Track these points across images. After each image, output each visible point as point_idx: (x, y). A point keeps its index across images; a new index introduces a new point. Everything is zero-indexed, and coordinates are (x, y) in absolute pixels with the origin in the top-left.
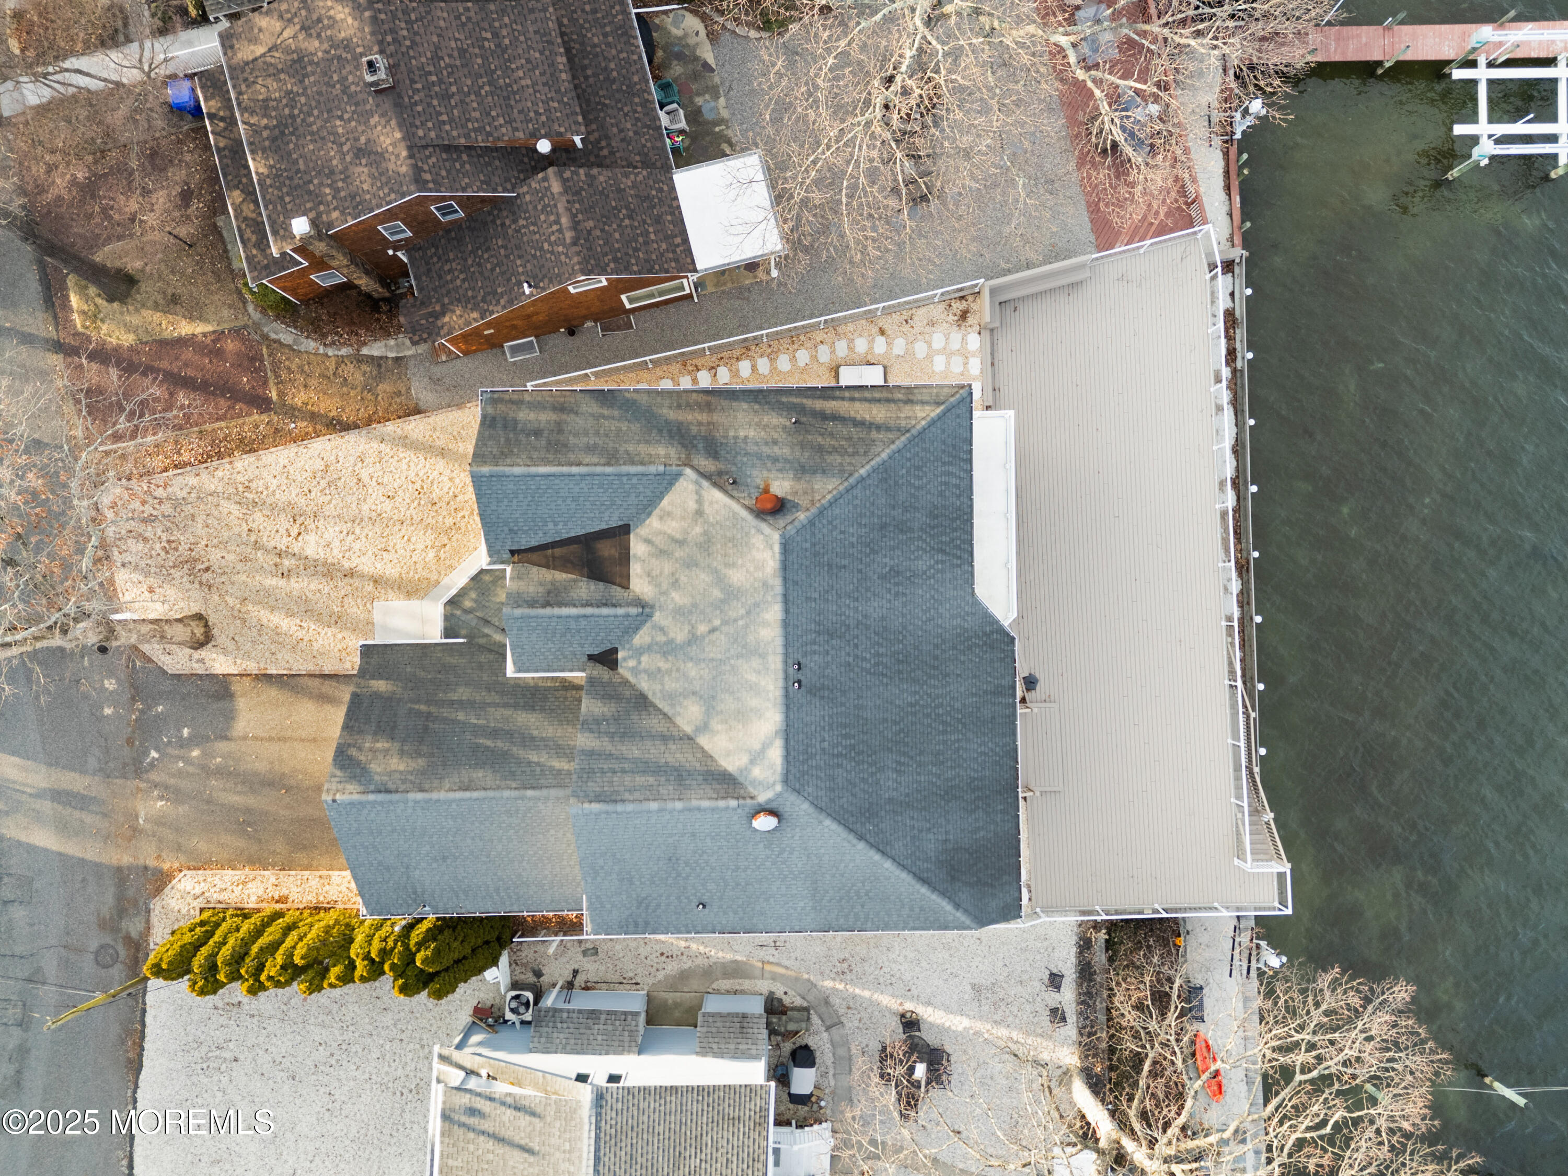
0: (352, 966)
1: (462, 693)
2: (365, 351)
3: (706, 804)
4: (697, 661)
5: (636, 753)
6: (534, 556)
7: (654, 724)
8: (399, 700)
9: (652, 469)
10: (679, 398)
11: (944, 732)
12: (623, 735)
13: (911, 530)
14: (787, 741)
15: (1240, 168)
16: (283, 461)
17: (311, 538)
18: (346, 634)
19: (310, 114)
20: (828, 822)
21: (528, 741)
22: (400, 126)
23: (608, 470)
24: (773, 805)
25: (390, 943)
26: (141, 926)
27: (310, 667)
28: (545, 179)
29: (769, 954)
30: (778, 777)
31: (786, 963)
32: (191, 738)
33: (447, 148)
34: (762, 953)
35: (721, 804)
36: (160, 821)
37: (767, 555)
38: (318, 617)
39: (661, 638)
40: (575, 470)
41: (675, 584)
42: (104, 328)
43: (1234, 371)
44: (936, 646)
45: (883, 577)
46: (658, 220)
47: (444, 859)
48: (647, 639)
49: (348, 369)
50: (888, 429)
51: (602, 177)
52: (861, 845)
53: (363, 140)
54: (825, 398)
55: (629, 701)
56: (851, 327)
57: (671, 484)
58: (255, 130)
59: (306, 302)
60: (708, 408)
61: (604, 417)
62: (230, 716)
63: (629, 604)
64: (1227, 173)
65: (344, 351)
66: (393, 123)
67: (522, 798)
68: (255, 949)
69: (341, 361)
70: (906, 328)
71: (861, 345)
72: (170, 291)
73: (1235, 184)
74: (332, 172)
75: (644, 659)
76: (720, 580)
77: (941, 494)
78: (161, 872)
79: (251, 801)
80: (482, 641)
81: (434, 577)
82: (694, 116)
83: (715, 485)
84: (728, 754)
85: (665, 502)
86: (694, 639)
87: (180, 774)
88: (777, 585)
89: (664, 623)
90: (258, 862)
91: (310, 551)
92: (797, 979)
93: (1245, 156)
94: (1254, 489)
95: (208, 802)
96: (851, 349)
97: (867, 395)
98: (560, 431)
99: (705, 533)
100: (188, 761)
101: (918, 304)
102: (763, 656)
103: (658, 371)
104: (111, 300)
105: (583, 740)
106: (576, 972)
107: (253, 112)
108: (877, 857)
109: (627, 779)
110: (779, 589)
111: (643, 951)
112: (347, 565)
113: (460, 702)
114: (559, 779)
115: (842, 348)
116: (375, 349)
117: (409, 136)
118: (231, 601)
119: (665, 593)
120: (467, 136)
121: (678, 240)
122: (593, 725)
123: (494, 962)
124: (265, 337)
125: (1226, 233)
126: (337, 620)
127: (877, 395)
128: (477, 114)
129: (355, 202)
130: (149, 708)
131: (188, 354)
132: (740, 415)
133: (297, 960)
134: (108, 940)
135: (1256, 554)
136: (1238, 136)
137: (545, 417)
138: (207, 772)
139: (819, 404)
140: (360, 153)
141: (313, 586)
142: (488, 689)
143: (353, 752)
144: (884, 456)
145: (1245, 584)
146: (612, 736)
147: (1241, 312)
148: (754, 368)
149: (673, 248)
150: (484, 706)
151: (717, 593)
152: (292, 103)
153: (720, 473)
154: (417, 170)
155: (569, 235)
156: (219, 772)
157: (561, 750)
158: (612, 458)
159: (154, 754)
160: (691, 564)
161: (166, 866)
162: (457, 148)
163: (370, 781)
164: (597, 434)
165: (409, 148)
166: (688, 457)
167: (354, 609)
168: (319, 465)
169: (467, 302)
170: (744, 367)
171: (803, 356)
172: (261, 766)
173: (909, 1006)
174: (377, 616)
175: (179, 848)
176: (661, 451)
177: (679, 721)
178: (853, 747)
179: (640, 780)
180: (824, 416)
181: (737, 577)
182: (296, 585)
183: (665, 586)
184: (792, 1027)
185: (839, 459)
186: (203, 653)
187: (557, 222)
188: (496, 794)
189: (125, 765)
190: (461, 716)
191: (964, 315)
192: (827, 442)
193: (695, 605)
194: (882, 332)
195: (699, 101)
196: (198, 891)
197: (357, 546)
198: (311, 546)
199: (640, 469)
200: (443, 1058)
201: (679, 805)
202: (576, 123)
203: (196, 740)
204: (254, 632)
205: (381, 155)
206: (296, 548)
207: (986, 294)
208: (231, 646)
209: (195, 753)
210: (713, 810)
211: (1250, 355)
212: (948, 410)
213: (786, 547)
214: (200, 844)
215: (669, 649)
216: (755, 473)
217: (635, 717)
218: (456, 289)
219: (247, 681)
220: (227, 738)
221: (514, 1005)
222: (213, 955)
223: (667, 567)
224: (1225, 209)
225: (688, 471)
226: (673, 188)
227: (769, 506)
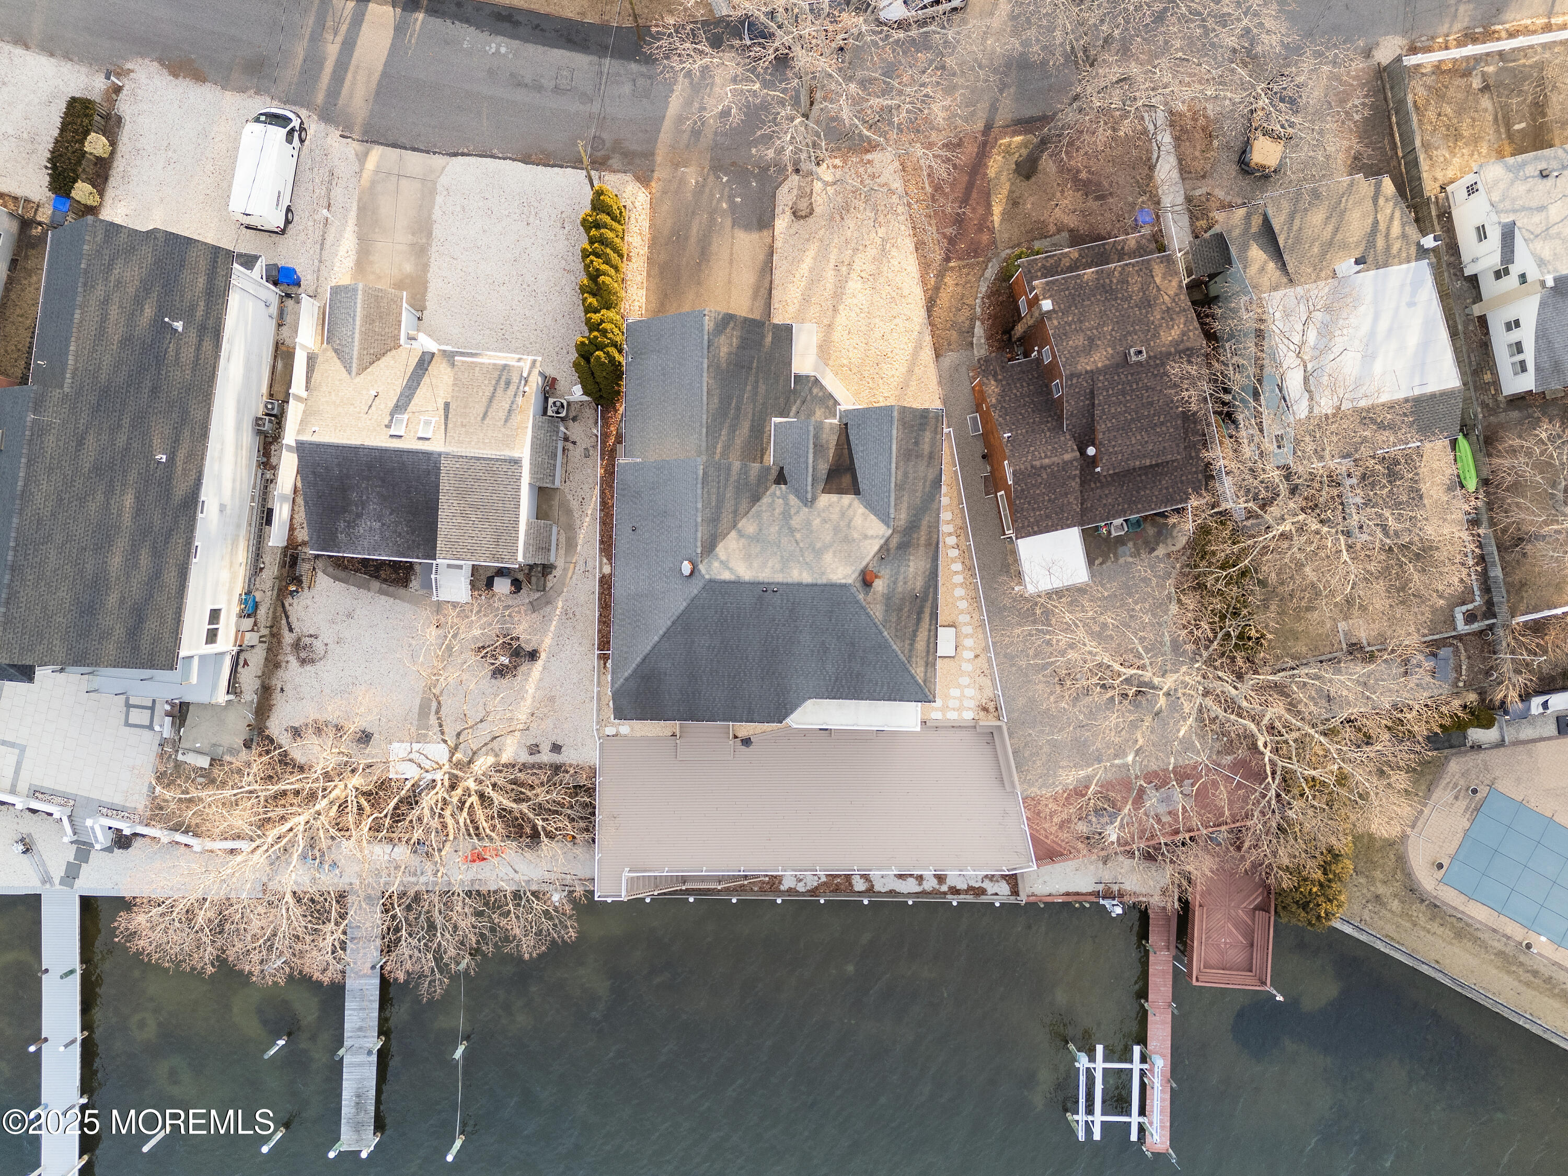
0: (596, 311)
1: (762, 388)
2: (978, 323)
3: (699, 535)
4: (779, 533)
5: (728, 496)
6: (843, 437)
7: (744, 506)
8: (759, 350)
9: (892, 511)
10: (935, 527)
11: (729, 676)
12: (738, 488)
13: (850, 661)
14: (734, 582)
15: (1080, 903)
16: (909, 269)
17: (859, 285)
18: (797, 305)
19: (1117, 310)
20: (685, 604)
21: (733, 429)
22: (1105, 366)
23: (893, 485)
24: (697, 573)
25: (610, 335)
26: (615, 167)
27: (776, 282)
28: (1073, 450)
29: (580, 567)
30: (713, 577)
31: (575, 577)
32: (734, 202)
33: (1092, 392)
34: (581, 562)
35: (699, 544)
36: (682, 181)
37: (840, 576)
38: (809, 288)
39: (793, 511)
40: (894, 466)
41: (825, 521)
42: (999, 158)
43: (945, 893)
44: (780, 674)
45: (823, 643)
46: (1048, 517)
47: (664, 375)
48: (792, 503)
49: (966, 313)
50: (910, 651)
51: (1075, 484)
52: (669, 623)
53: (1099, 342)
54: (931, 614)
55: (757, 491)
56: (981, 636)
57: (883, 521)
58: (1111, 273)
59: (1010, 287)
60: (928, 544)
61: (925, 481)
62: (747, 228)
63: (813, 493)
64: (1077, 894)
65: (978, 310)
66: (1107, 362)
67: (701, 425)
68: (608, 251)
69: (972, 308)
70: (978, 672)
71: (969, 642)
72: (1021, 201)
73: (1069, 899)
74: (1081, 322)
75: (781, 501)
76: (826, 548)
77: (871, 681)
78: (650, 181)
79: (693, 240)
80: (792, 398)
81: (831, 363)
82: (1120, 541)
83: (881, 547)
84: (726, 549)
85: (873, 517)
86: (792, 531)
87: (712, 195)
88: (824, 580)
89: (801, 513)
90: (654, 243)
91: (850, 284)
92: (564, 584)
93: (1087, 905)
94: (866, 902)
95: (693, 212)
96: (967, 636)
97: (932, 639)
98: (917, 457)
99: (854, 540)
100: (719, 200)
101: (993, 680)
102: (782, 571)
103: (957, 511)
104: (1017, 164)
105: (737, 465)
106: (574, 443)
107: (1121, 273)
108: (661, 632)
109: (715, 490)
110: (819, 582)
111: (586, 487)
112: (841, 307)
113: (757, 387)
114: (711, 449)
115: (968, 630)
116: (979, 330)
117: (1099, 371)
118: (822, 232)
119: (819, 515)
120: (1099, 405)
121: (1036, 529)
122: (744, 470)
123: (586, 393)
124: (989, 260)
125: (1037, 892)
126: (806, 300)
127: (932, 645)
128: (1113, 411)
129: (1063, 335)
130: (755, 177)
131: (981, 211)
132: (922, 563)
133: (602, 278)
134: (608, 145)
135: (822, 901)
136: (1102, 902)
137: (926, 448)
138: (712, 213)
139: (927, 611)
140: (1091, 340)
141: (828, 285)
142: (763, 404)
143: (732, 325)
144: (895, 647)
145: (803, 894)
146: (738, 481)
147: (984, 899)
148: (956, 573)
149: (1031, 525)
150: (754, 401)
151: (818, 545)
152: (1124, 299)
153: (888, 550)
154: (1079, 376)
155: (1037, 463)
156: (712, 220)
157: (727, 448)
158: (900, 487)
159: (725, 179)
160: (836, 530)
161: (653, 184)
162: (1093, 398)
163: (715, 336)
164: (915, 478)
165: (1092, 371)
166: (899, 532)
167: (813, 311)
168: (906, 293)
169: (1002, 396)
170: (957, 567)
171: (963, 605)
172: (714, 248)
173: (543, 656)
174: (807, 326)
175: (665, 192)
176: (903, 516)
177: (744, 520)
178: (726, 621)
179: (714, 497)
180: (920, 613)
181: (828, 557)
182: (830, 274)
183: (823, 515)
184: (534, 580)
185: (894, 620)
186: (789, 213)
187: (1046, 456)
188: (704, 411)
189: (719, 160)
190: (749, 388)
191: (986, 710)
192: (905, 614)
193: (811, 532)
194: (977, 656)
195: (1130, 544)
196: (637, 204)
197: (853, 314)
198: (854, 285)
199: (893, 504)
200: (534, 362)
201: (699, 519)
202: (1108, 470)
203: (733, 206)
204: (801, 247)
205: (1089, 354)
206: (854, 275)
207: (998, 723)
208: (792, 231)
209: (724, 205)
210: (696, 539)
211: (955, 903)
212: (920, 687)
213: (843, 586)
214: (666, 207)
215: (786, 516)
216: (888, 571)
217: (748, 494)
218: (1010, 389)
219: (770, 240)
220: (733, 226)
221: (558, 404)
222: (605, 226)
223: (835, 517)
224: (1054, 892)
225: (890, 531)
226: (1069, 526)
227: (868, 578)
